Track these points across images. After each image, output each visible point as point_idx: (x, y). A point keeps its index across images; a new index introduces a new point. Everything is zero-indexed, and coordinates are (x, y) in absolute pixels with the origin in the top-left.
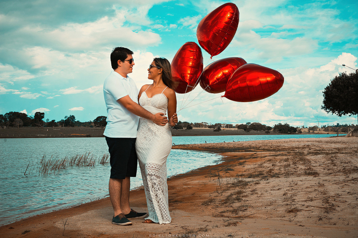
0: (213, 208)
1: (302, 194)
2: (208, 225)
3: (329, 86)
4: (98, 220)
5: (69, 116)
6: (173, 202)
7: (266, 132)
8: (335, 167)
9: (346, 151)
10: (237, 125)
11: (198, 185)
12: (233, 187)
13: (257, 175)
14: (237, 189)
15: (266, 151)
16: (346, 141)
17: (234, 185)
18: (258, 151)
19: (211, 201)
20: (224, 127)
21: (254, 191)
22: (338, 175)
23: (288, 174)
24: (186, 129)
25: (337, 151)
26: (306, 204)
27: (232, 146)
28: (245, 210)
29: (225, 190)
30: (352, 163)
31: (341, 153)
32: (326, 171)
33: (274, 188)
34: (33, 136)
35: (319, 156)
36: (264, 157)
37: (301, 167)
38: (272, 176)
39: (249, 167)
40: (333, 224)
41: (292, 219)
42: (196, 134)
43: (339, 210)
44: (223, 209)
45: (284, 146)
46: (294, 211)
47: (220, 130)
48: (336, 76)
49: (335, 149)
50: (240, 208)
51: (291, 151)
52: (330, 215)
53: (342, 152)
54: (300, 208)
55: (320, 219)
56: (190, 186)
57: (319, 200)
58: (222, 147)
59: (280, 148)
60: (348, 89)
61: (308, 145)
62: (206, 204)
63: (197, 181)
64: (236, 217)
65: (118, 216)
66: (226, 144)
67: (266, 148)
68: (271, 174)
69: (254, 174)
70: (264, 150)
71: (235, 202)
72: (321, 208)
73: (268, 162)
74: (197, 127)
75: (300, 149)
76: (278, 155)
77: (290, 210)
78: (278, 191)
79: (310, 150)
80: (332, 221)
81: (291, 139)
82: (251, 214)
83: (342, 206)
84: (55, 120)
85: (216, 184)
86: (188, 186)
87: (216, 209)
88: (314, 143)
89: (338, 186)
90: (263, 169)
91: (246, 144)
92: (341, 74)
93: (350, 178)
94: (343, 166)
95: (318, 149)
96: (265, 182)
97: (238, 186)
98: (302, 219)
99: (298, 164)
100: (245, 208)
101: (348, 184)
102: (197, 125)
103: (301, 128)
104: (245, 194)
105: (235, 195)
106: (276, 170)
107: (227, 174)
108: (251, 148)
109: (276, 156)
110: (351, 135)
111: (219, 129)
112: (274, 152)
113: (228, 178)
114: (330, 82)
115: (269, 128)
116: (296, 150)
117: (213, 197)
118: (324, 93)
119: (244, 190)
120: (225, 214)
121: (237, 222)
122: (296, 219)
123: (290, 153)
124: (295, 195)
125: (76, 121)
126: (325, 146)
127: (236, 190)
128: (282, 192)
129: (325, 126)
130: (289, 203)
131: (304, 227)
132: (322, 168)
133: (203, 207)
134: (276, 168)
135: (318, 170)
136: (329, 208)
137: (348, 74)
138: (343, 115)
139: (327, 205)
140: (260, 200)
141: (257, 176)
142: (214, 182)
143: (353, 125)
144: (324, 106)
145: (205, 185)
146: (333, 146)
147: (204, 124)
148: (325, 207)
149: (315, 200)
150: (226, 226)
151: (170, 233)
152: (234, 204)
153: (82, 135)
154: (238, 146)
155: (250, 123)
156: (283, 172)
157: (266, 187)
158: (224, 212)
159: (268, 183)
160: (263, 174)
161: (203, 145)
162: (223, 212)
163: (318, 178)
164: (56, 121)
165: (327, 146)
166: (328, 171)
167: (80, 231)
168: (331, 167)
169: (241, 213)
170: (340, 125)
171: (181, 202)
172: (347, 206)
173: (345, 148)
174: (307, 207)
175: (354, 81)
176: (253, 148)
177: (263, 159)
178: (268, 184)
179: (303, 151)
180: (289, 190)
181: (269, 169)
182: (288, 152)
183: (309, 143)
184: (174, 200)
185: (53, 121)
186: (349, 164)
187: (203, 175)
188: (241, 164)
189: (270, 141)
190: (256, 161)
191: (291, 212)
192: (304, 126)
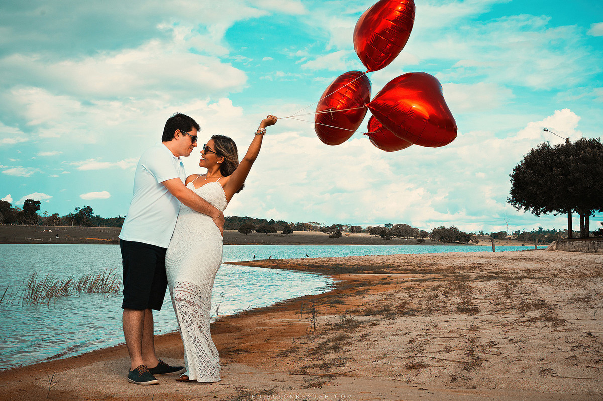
0: (292, 361)
1: (438, 342)
2: (277, 387)
3: (520, 164)
4: (107, 377)
5: (82, 207)
6: (233, 352)
7: (418, 240)
8: (509, 301)
9: (540, 275)
10: (369, 228)
11: (280, 325)
12: (335, 329)
13: (379, 311)
14: (341, 333)
15: (408, 273)
16: (545, 258)
17: (338, 326)
18: (397, 272)
19: (293, 350)
20: (346, 231)
21: (365, 335)
22: (508, 313)
23: (431, 311)
24: (282, 233)
25: (525, 275)
26: (438, 356)
27: (352, 263)
28: (342, 364)
29: (320, 335)
30: (538, 294)
31: (530, 278)
32: (493, 306)
33: (399, 333)
34: (19, 241)
35: (491, 282)
36: (402, 282)
37: (455, 299)
38: (403, 314)
39: (371, 298)
40: (471, 387)
41: (411, 379)
42: (299, 243)
43: (486, 367)
44: (309, 362)
45: (440, 265)
46: (416, 367)
47: (340, 235)
48: (532, 149)
49: (523, 270)
50: (334, 362)
51: (450, 273)
52: (471, 374)
53: (532, 276)
54: (427, 363)
55: (454, 379)
56: (266, 327)
57: (460, 351)
58: (338, 265)
59: (433, 268)
60: (551, 170)
61: (480, 264)
62: (283, 355)
63: (280, 320)
64: (325, 376)
65: (136, 370)
66: (344, 260)
67: (409, 267)
68: (404, 310)
69: (376, 309)
70: (406, 271)
71: (330, 353)
72: (460, 362)
73: (405, 291)
74: (301, 231)
75: (465, 271)
76: (426, 280)
77: (410, 365)
78: (403, 337)
79: (483, 271)
80: (470, 382)
81: (454, 253)
82: (350, 370)
83: (493, 360)
84: (58, 214)
85: (309, 325)
86: (264, 327)
87: (297, 363)
88: (491, 260)
89: (501, 330)
90: (393, 302)
91: (378, 260)
92: (540, 145)
93: (526, 318)
94: (522, 299)
95: (495, 270)
96: (388, 321)
97: (343, 328)
98: (427, 380)
99: (451, 295)
100: (342, 362)
101: (517, 326)
102: (301, 227)
103: (478, 234)
104: (349, 340)
105: (333, 341)
106: (413, 304)
107: (332, 310)
108: (384, 268)
109: (422, 280)
110: (554, 247)
111: (338, 235)
112: (421, 275)
113: (332, 316)
114: (522, 159)
115: (424, 234)
116: (459, 271)
117: (298, 345)
118: (513, 176)
119: (350, 335)
120: (309, 371)
121: (324, 383)
122: (417, 380)
123: (448, 276)
124: (426, 343)
125: (94, 215)
126: (507, 266)
127: (337, 335)
128: (408, 338)
129: (519, 231)
130: (412, 355)
131: (427, 391)
132: (488, 301)
133: (278, 360)
134: (413, 301)
135: (480, 304)
136: (472, 362)
137: (552, 145)
138: (542, 214)
139: (470, 358)
140: (370, 350)
141: (380, 313)
142: (307, 321)
143: (566, 231)
144: (511, 198)
145: (291, 325)
146: (522, 265)
147: (314, 225)
148: (465, 361)
149: (454, 351)
150: (306, 388)
151: (215, 397)
152: (328, 355)
153: (105, 240)
154: (363, 264)
155: (391, 225)
156: (423, 307)
157: (386, 330)
158: (309, 367)
159: (393, 324)
160: (390, 310)
161: (305, 261)
162: (306, 367)
163: (475, 317)
164: (60, 216)
165: (511, 266)
166: (495, 307)
167: (76, 392)
168: (503, 299)
169: (333, 370)
170: (545, 231)
171: (245, 351)
172: (500, 360)
173: (540, 270)
174: (438, 362)
175: (563, 157)
176: (389, 267)
177: (400, 285)
178: (391, 326)
179: (469, 273)
180: (420, 335)
181: (403, 301)
182: (444, 275)
183: (483, 261)
184: (235, 349)
185: (55, 215)
186: (532, 297)
187: (293, 310)
188: (359, 293)
189: (418, 256)
190: (387, 288)
191: (411, 368)
192: (482, 231)
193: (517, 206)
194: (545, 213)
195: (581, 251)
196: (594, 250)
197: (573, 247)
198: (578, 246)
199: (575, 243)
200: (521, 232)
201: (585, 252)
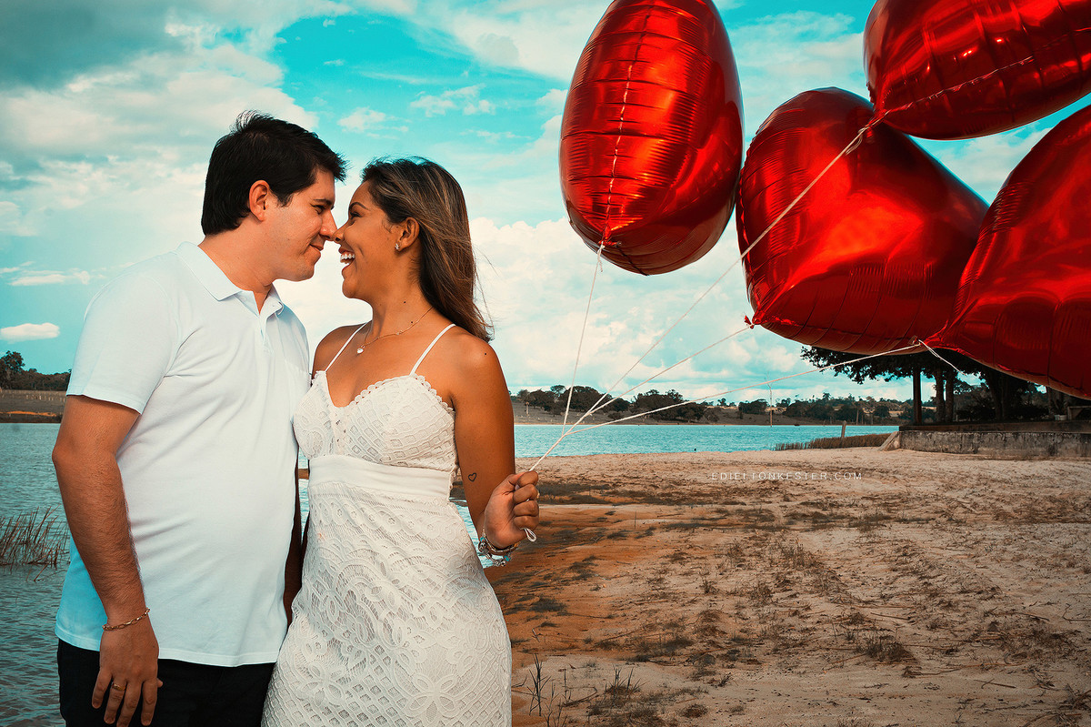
7: (611, 416)
9: (913, 513)
10: (523, 393)
13: (666, 646)
17: (601, 716)
18: (617, 500)
23: (787, 646)
32: (925, 631)
36: (648, 532)
37: (819, 605)
39: (615, 590)
45: (694, 482)
49: (867, 499)
51: (726, 503)
53: (899, 515)
59: (685, 489)
61: (774, 482)
67: (637, 489)
68: (721, 643)
69: (653, 635)
70: (634, 497)
75: (753, 499)
79: (788, 500)
90: (678, 609)
91: (570, 470)
95: (814, 499)
103: (715, 404)
106: (728, 617)
108: (588, 488)
110: (896, 443)
112: (671, 509)
115: (620, 404)
116: (741, 499)
123: (727, 513)
129: (789, 399)
134: (724, 607)
138: (867, 379)
141: (670, 651)
143: (871, 400)
144: (810, 349)
146: (858, 485)
155: (561, 387)
156: (758, 628)
160: (689, 642)
163: (922, 680)
165: (838, 488)
168: (936, 610)
173: (902, 498)
179: (765, 505)
181: (700, 607)
182: (719, 511)
188: (581, 573)
192: (724, 400)
193: (821, 363)
194: (872, 377)
195: (946, 451)
196: (970, 449)
197: (932, 443)
198: (942, 442)
199: (934, 436)
200: (792, 402)
201: (953, 453)
